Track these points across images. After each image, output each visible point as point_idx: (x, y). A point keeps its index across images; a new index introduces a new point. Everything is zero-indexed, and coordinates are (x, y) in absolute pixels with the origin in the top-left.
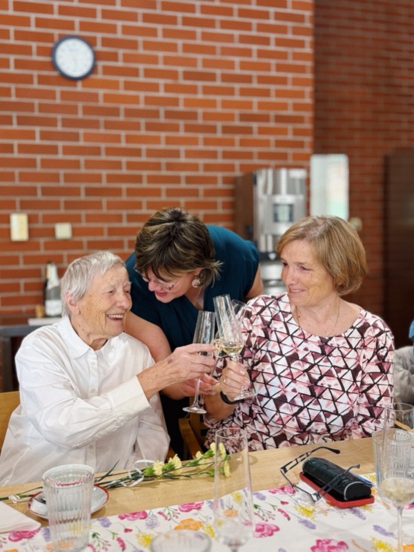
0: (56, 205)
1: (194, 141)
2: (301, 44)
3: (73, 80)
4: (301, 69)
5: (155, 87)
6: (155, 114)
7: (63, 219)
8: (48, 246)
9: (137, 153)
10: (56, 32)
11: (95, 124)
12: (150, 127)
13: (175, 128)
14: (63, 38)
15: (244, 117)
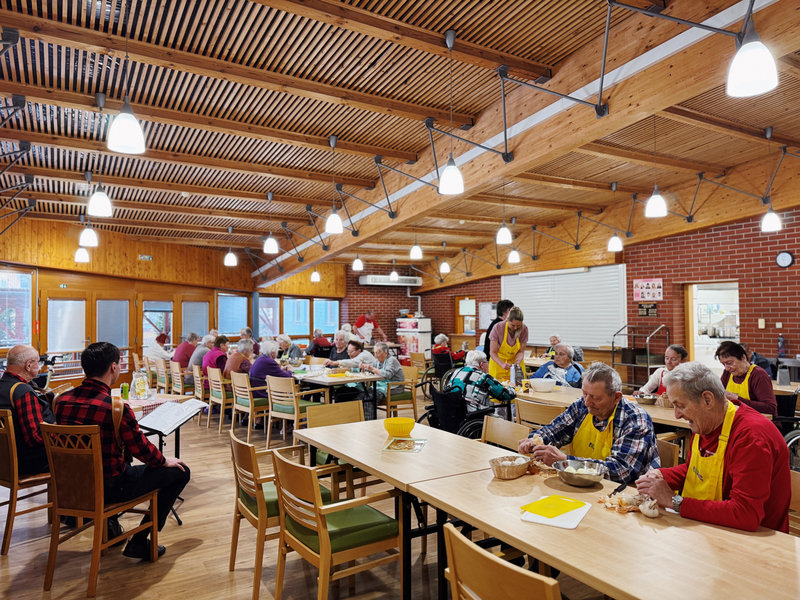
0: (777, 315)
3: (785, 268)
7: (779, 321)
8: (773, 331)
10: (778, 251)
11: (794, 283)
14: (780, 253)
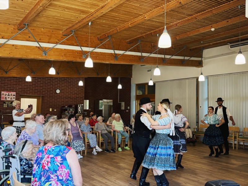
0: (55, 107)
1: (71, 100)
2: (83, 89)
3: (58, 94)
4: (83, 92)
5: (66, 94)
6: (66, 97)
7: (55, 109)
9: (64, 101)
11: (59, 98)
12: (65, 99)
13: (68, 99)
14: (57, 89)
15: (76, 97)
